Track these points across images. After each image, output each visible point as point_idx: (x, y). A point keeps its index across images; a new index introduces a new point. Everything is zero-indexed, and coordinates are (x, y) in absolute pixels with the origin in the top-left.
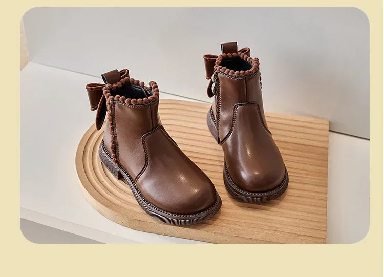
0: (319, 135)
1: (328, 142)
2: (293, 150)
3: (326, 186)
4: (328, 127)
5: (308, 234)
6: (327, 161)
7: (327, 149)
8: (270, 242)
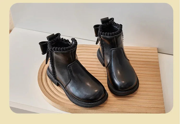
0: (153, 56)
1: (158, 59)
2: (142, 65)
3: (160, 81)
4: (157, 51)
5: (156, 107)
6: (159, 68)
7: (158, 62)
8: (138, 113)
